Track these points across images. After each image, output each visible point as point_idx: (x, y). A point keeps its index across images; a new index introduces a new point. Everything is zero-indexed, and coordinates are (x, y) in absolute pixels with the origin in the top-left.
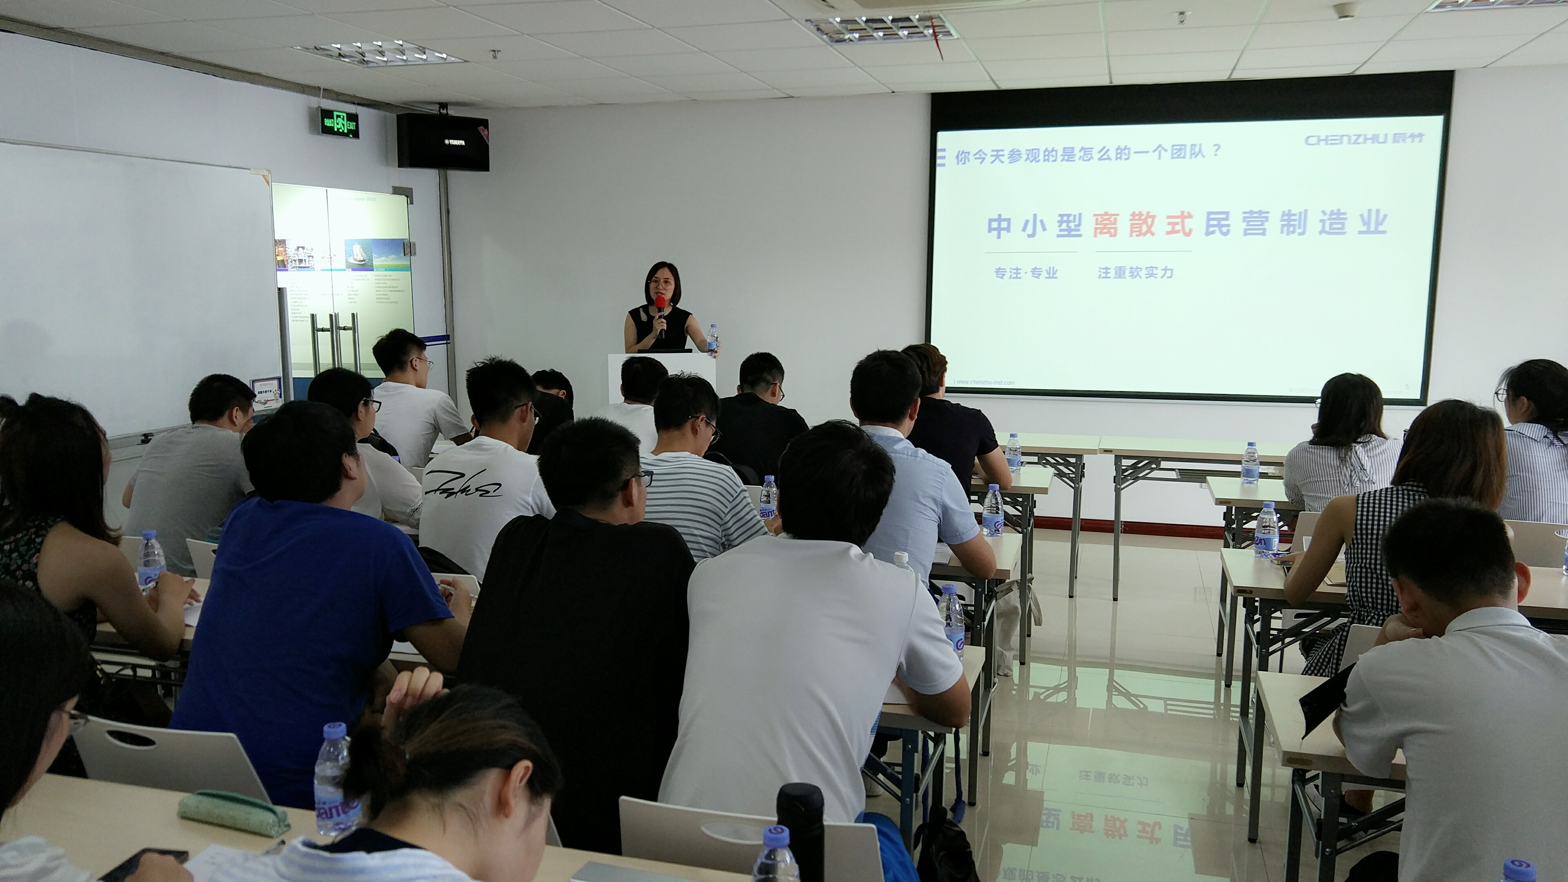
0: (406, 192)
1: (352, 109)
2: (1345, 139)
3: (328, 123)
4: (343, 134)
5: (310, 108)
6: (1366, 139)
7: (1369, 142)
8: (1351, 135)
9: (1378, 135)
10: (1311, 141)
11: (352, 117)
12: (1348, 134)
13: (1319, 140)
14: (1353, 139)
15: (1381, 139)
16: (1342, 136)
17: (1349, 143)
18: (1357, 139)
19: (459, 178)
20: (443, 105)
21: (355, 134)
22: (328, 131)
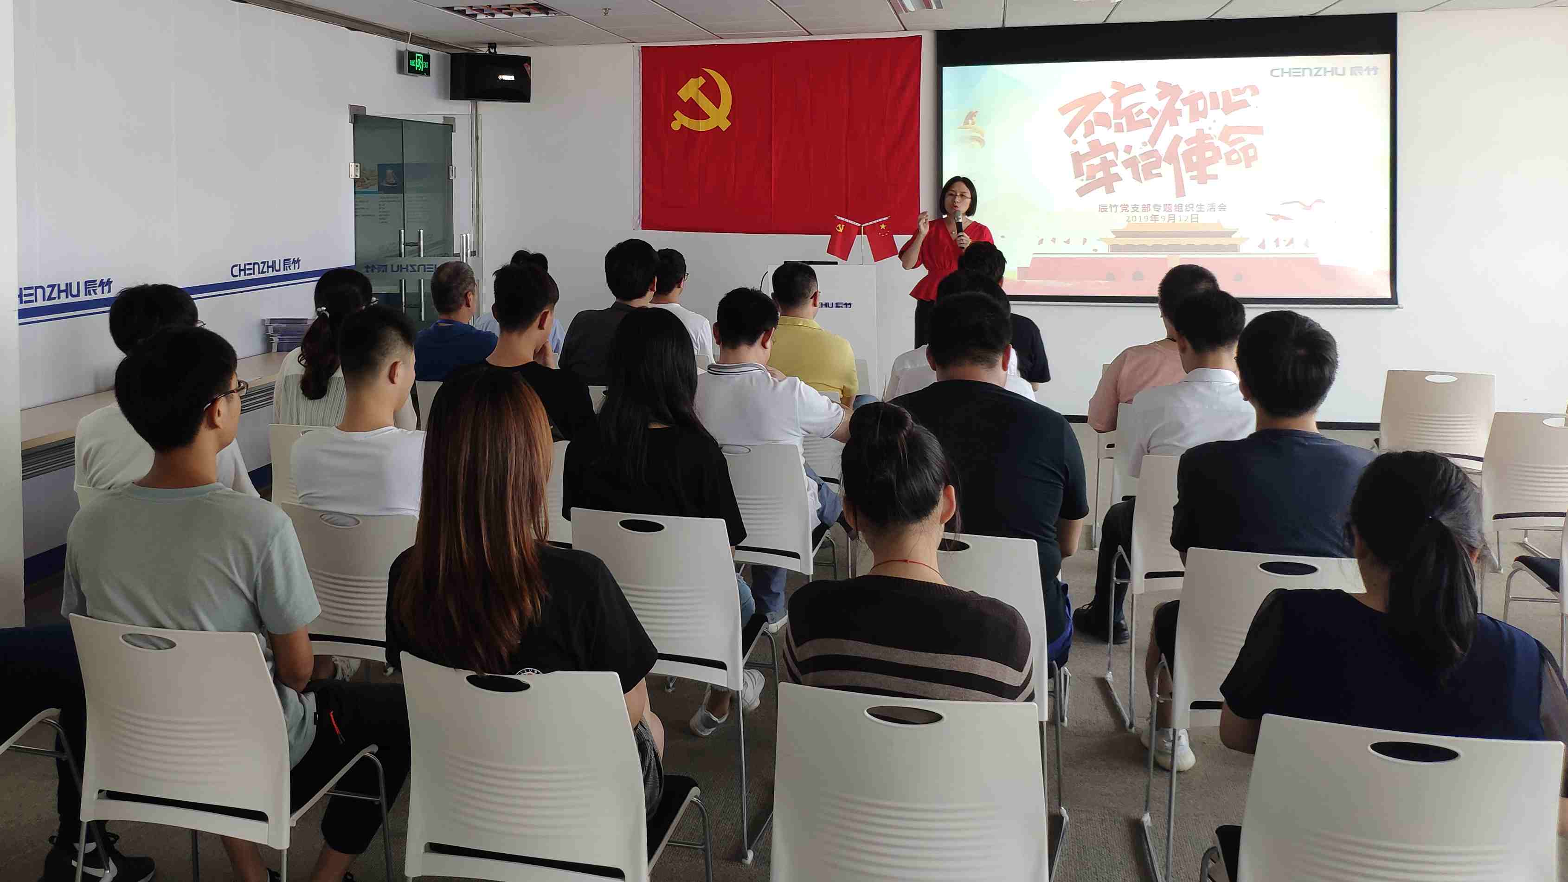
0: (450, 121)
1: (425, 50)
2: (1307, 72)
3: (412, 63)
4: (421, 73)
5: (400, 51)
6: (1326, 72)
7: (1329, 74)
8: (1312, 68)
9: (1336, 68)
10: (1275, 73)
11: (426, 58)
12: (1310, 67)
13: (1283, 72)
14: (1314, 71)
15: (1340, 71)
16: (1304, 69)
17: (1311, 75)
18: (1317, 73)
20: (491, 45)
21: (428, 72)
22: (412, 70)
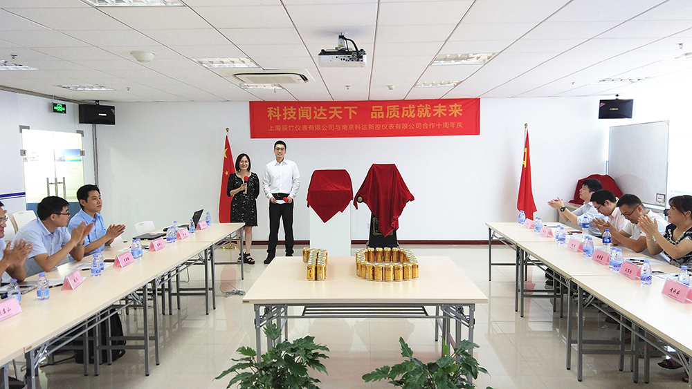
0: (81, 132)
1: (63, 103)
3: (55, 108)
4: (61, 112)
5: (49, 104)
11: (64, 106)
19: (101, 128)
20: (97, 101)
21: (65, 112)
22: (55, 111)
